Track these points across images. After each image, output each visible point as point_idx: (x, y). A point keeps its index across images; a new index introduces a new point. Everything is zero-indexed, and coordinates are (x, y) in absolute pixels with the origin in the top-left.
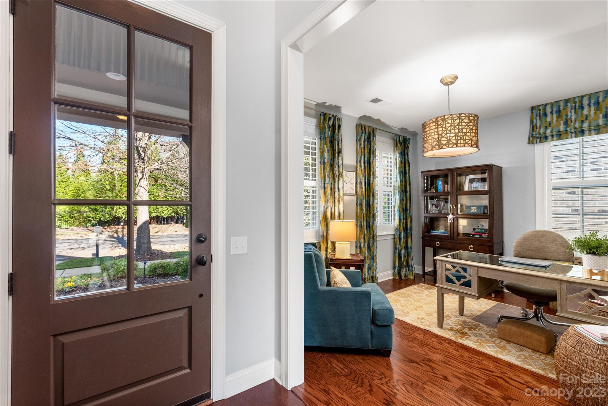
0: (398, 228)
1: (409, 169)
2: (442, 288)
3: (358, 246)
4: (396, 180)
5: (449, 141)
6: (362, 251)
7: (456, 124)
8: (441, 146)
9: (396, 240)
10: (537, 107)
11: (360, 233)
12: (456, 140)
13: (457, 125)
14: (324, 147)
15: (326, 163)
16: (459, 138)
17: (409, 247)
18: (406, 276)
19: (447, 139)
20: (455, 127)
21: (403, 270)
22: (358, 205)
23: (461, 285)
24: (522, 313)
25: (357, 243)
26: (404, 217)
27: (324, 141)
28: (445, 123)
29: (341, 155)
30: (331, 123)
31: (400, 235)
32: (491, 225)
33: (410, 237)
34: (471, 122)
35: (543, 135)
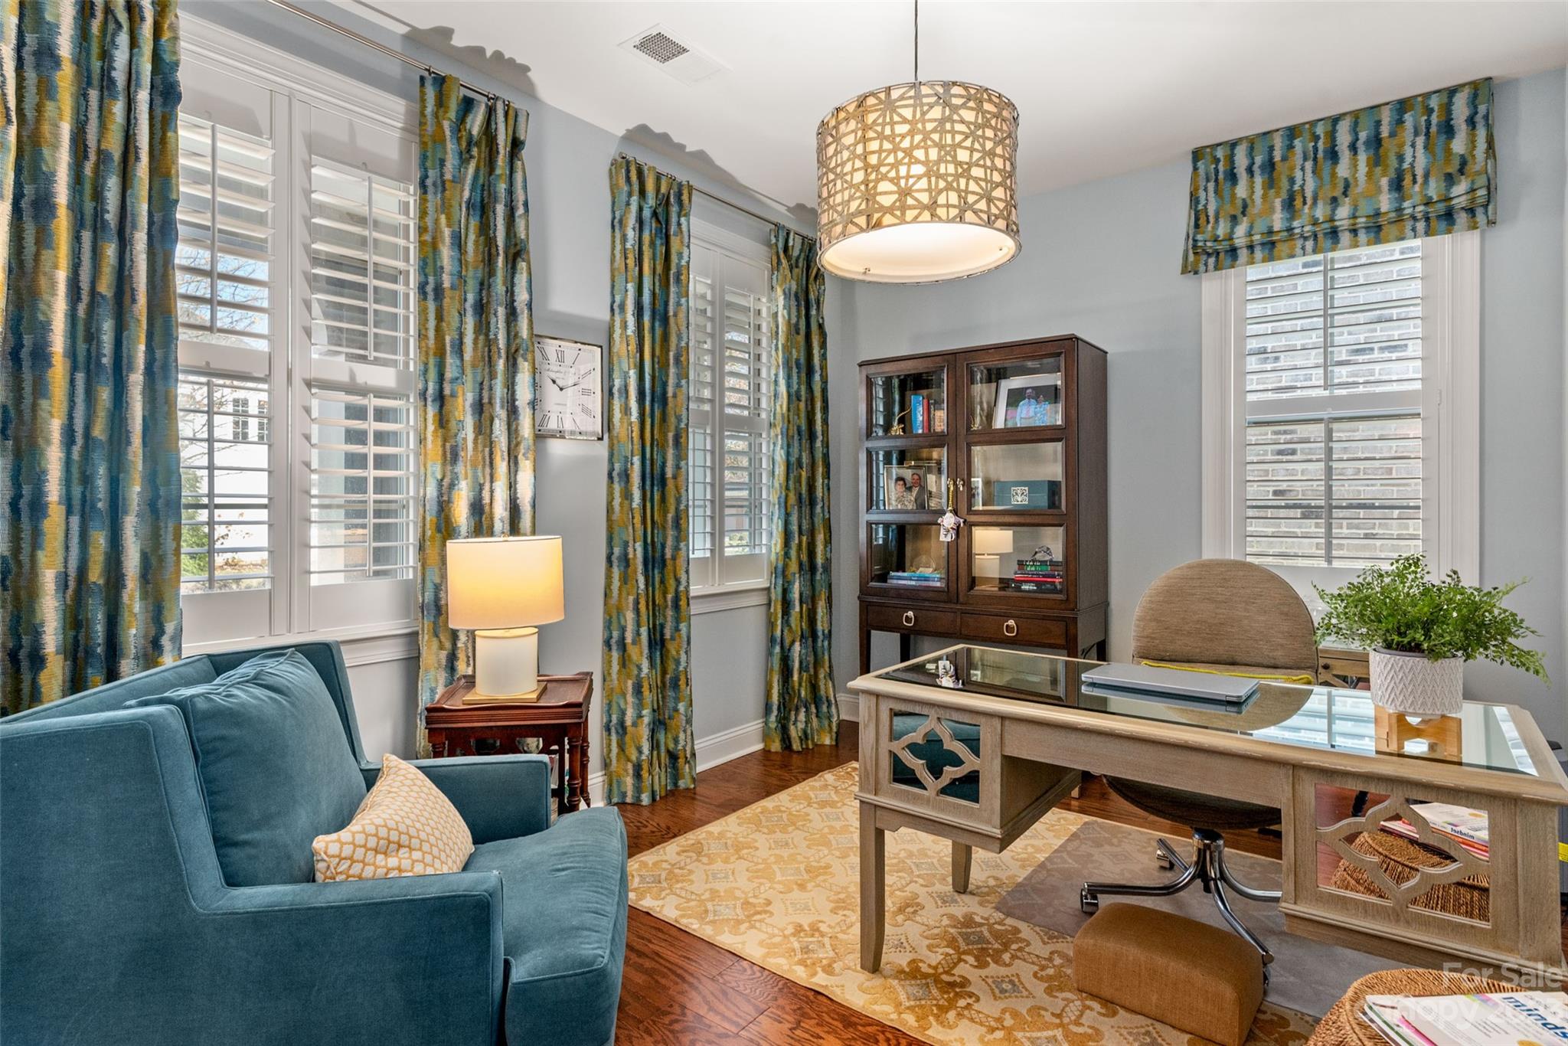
0: (780, 564)
1: (824, 357)
2: (876, 806)
3: (613, 641)
4: (775, 390)
5: (905, 193)
6: (629, 656)
7: (930, 126)
8: (876, 216)
9: (772, 610)
10: (1208, 150)
11: (620, 589)
12: (929, 190)
13: (934, 130)
14: (437, 221)
15: (448, 293)
16: (942, 184)
17: (820, 634)
18: (805, 736)
19: (897, 184)
20: (926, 136)
21: (796, 715)
22: (616, 479)
23: (944, 791)
24: (1159, 858)
25: (609, 628)
26: (805, 527)
27: (439, 195)
28: (891, 118)
29: (524, 264)
30: (475, 123)
31: (785, 592)
32: (1071, 546)
33: (823, 597)
34: (986, 125)
35: (1225, 245)
